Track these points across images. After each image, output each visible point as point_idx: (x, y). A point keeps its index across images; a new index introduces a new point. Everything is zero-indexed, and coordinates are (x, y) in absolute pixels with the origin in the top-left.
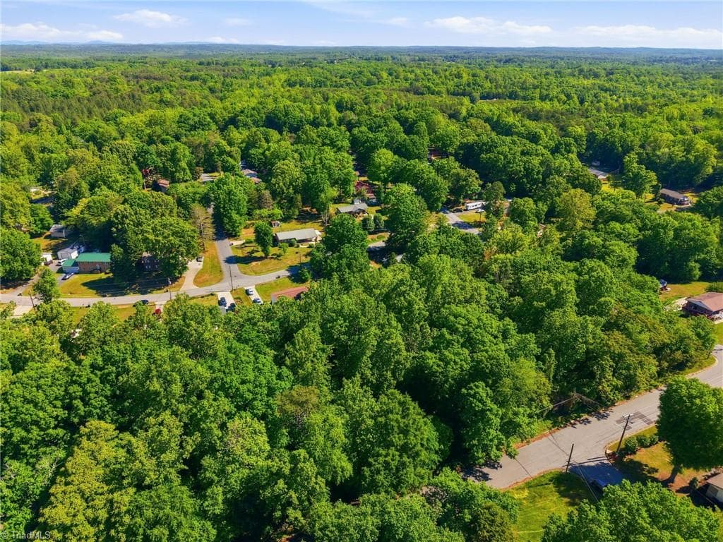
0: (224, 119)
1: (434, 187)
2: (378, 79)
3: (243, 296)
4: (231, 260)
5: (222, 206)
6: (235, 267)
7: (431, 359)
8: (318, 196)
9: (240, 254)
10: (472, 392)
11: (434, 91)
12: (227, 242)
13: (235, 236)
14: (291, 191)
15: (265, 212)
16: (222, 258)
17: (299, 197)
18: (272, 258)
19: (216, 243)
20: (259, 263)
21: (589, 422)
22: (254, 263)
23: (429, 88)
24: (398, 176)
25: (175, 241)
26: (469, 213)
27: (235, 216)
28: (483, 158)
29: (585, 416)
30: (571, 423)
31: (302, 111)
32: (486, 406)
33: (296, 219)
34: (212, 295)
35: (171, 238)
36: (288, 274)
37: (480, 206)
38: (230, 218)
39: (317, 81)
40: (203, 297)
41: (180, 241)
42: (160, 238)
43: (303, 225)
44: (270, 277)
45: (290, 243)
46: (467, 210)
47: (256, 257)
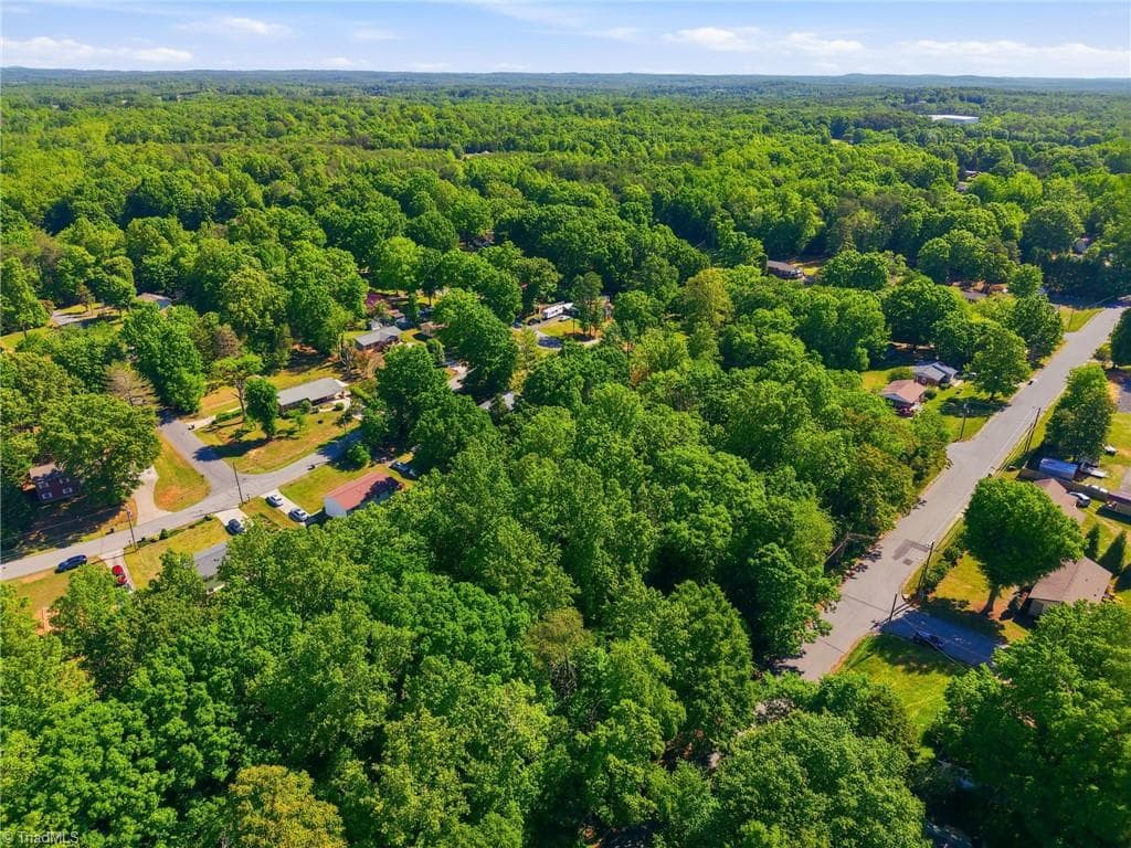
2: (286, 126)
3: (266, 510)
4: (206, 454)
5: (159, 362)
6: (223, 465)
7: (683, 529)
8: (319, 324)
9: (214, 440)
10: (769, 560)
11: (392, 142)
12: (180, 425)
13: (190, 412)
14: (268, 320)
15: (230, 362)
16: (189, 456)
17: (286, 329)
18: (280, 438)
19: (166, 426)
20: (262, 450)
21: (866, 567)
22: (253, 453)
23: (382, 139)
25: (118, 435)
26: (553, 324)
27: (187, 376)
28: (546, 239)
29: (858, 561)
30: (847, 575)
33: (285, 367)
34: (207, 519)
35: (109, 431)
36: (326, 459)
37: (561, 311)
38: (179, 381)
39: (174, 132)
40: (192, 527)
41: (128, 434)
44: (297, 470)
45: (302, 406)
46: (545, 319)
47: (249, 441)
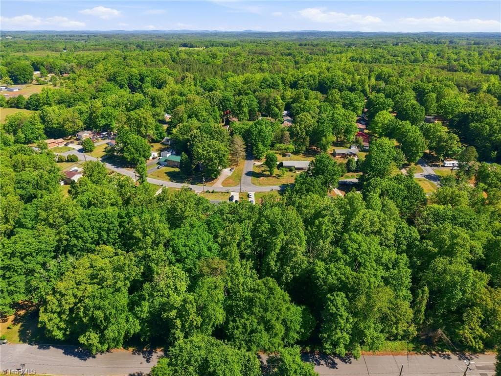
0: (290, 82)
1: (414, 144)
2: (424, 58)
3: (245, 197)
4: (249, 174)
5: (254, 138)
6: (250, 178)
8: (321, 140)
9: (257, 171)
10: (332, 298)
11: (468, 69)
12: (253, 161)
13: (259, 159)
14: (304, 134)
15: (283, 146)
16: (245, 171)
17: (308, 139)
18: (274, 177)
19: (246, 161)
20: (265, 178)
21: (449, 358)
22: (262, 178)
23: (463, 66)
24: (390, 132)
25: (213, 155)
26: (445, 169)
27: (260, 145)
28: (471, 125)
29: (448, 352)
30: (431, 353)
31: (344, 79)
32: (339, 311)
33: (303, 154)
34: (228, 193)
35: (211, 153)
36: (279, 189)
37: (456, 165)
38: (257, 147)
39: (373, 58)
40: (222, 193)
41: (216, 156)
42: (205, 153)
43: (306, 159)
44: (266, 189)
45: (290, 169)
46: (444, 166)
47: (265, 174)
